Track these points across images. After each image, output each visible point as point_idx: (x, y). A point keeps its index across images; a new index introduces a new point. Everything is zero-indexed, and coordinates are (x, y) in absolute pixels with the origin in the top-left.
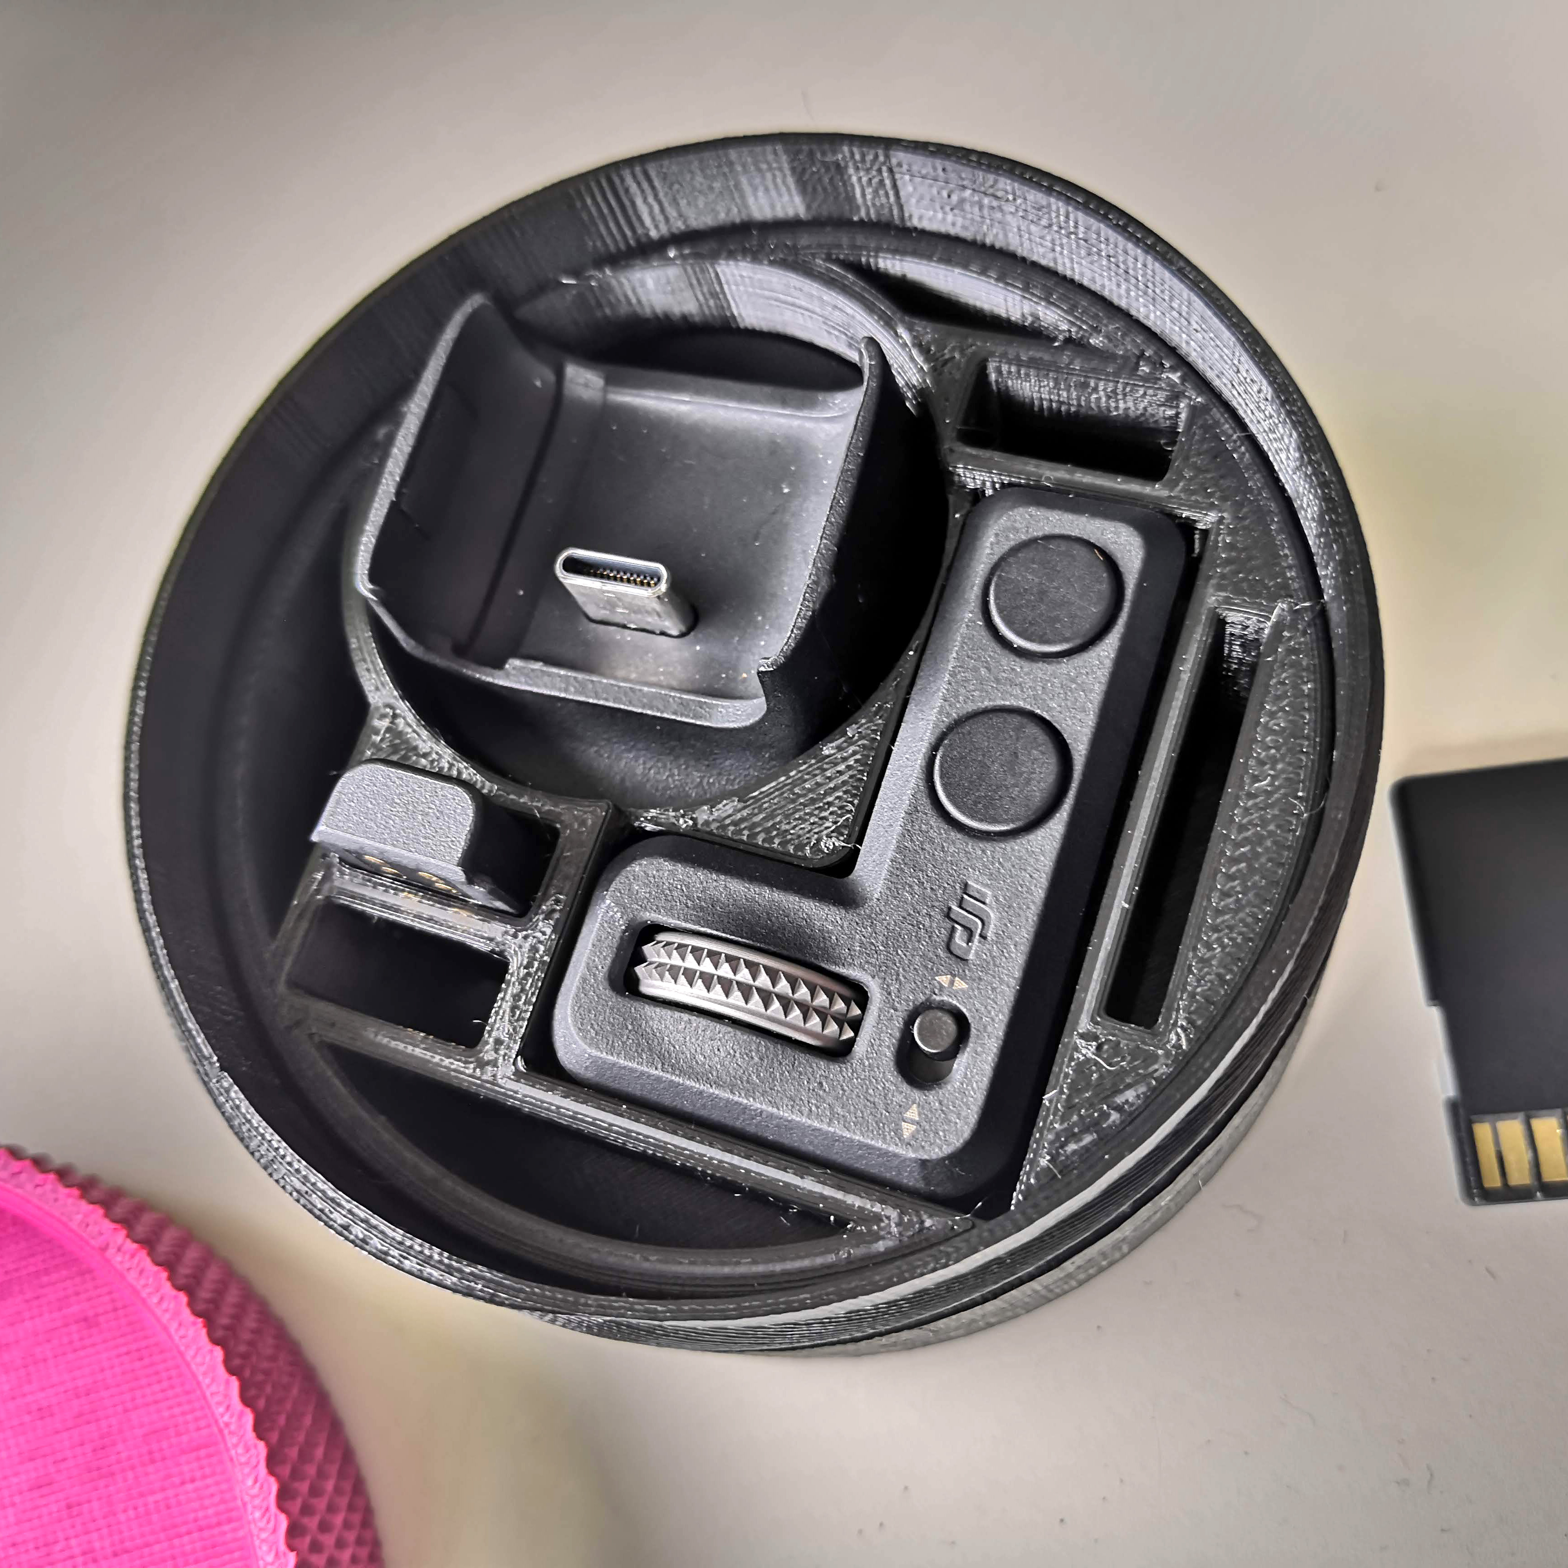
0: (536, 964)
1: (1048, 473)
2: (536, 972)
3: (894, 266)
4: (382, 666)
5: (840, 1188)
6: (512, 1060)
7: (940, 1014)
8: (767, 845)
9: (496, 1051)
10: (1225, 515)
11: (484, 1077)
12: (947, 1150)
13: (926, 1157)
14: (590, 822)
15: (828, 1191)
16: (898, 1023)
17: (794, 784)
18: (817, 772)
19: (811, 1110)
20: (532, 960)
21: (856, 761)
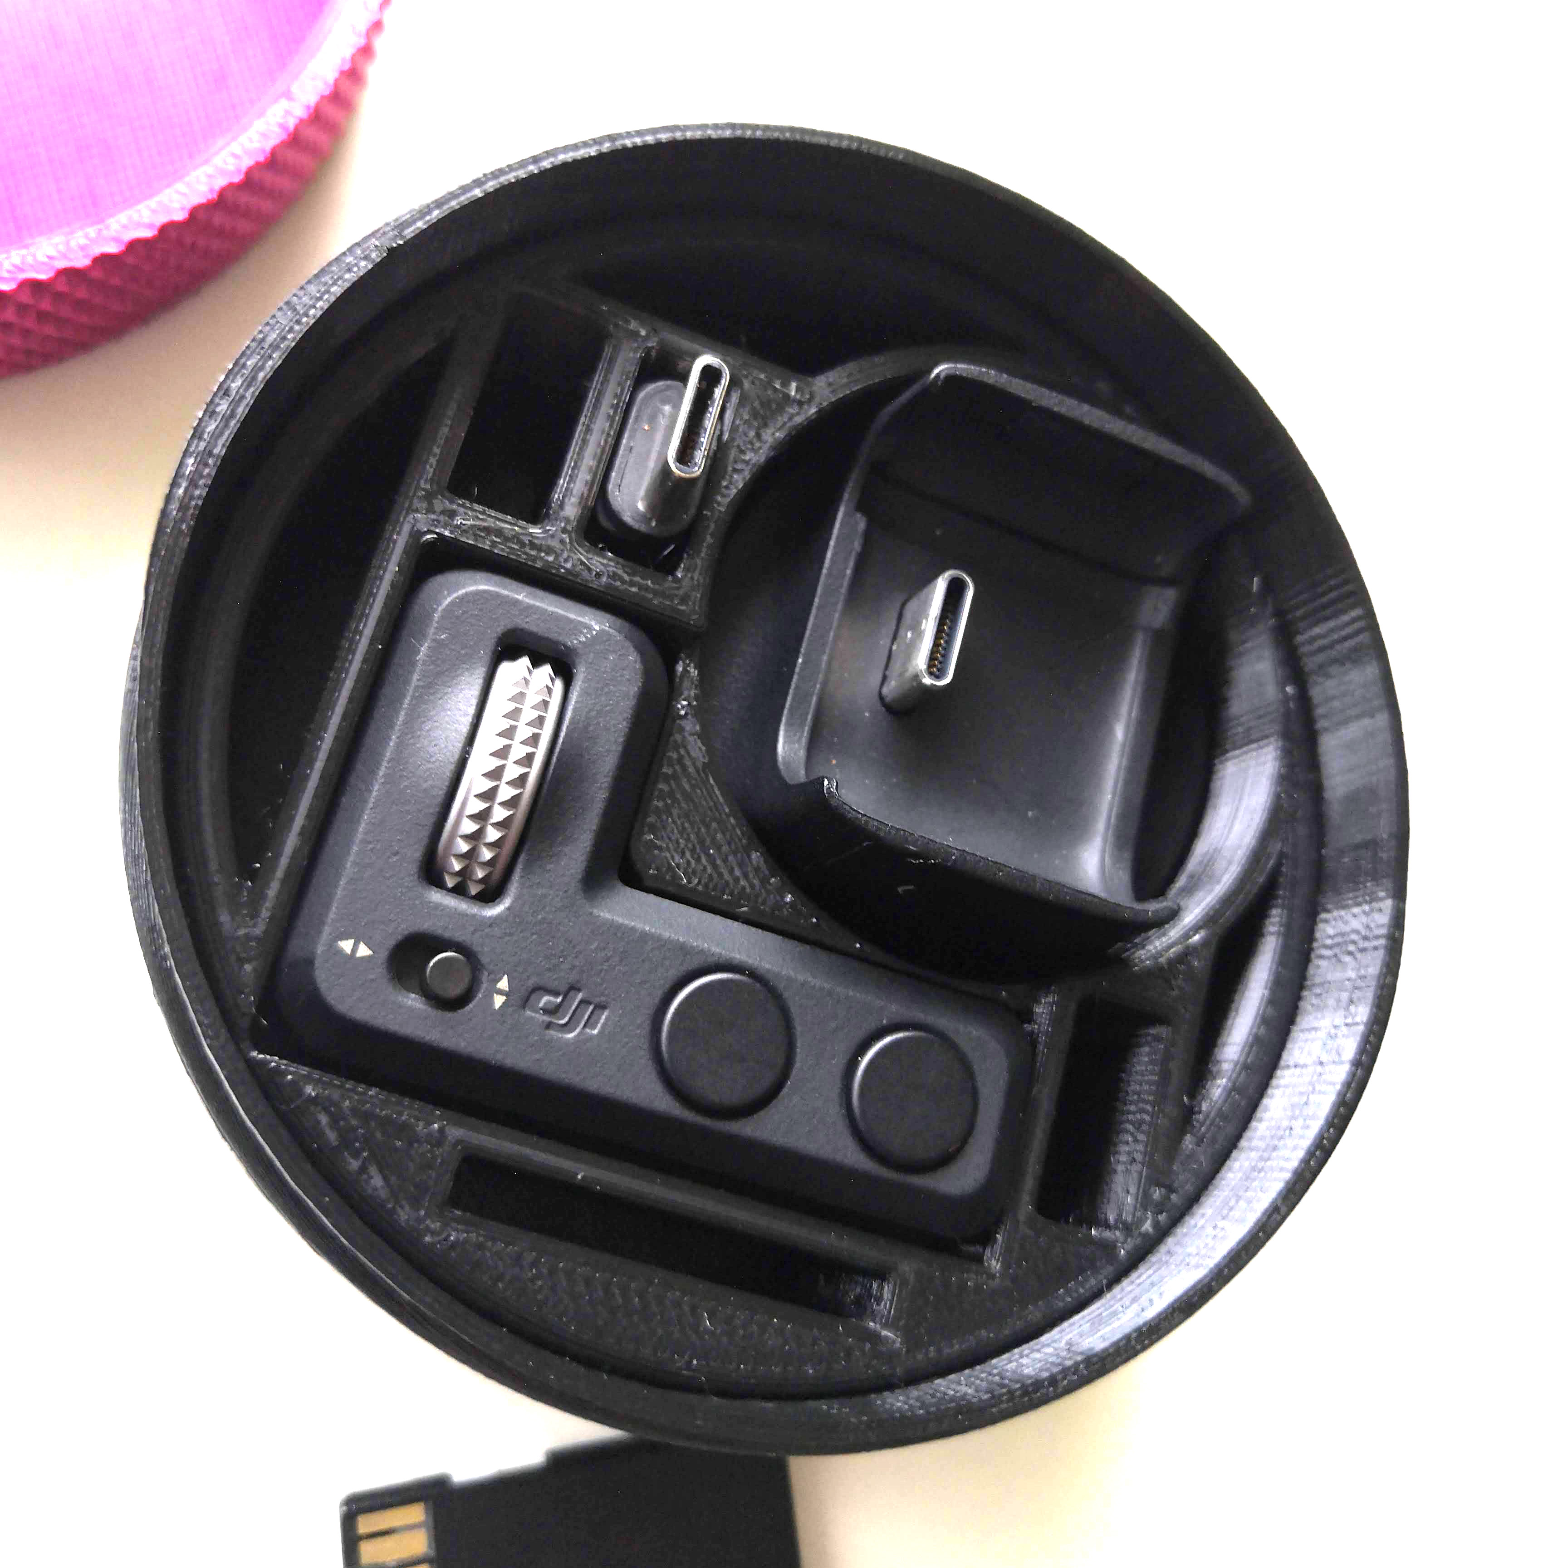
0: (533, 553)
1: (1046, 1090)
2: (526, 553)
3: (1273, 924)
4: (854, 389)
5: (288, 874)
6: (432, 528)
7: (467, 980)
8: (656, 793)
9: (443, 512)
10: (997, 1281)
11: (415, 501)
12: (323, 986)
13: (317, 964)
14: (683, 608)
15: (284, 862)
16: (459, 936)
17: (720, 822)
18: (733, 847)
19: (370, 843)
20: (539, 549)
21: (744, 888)
